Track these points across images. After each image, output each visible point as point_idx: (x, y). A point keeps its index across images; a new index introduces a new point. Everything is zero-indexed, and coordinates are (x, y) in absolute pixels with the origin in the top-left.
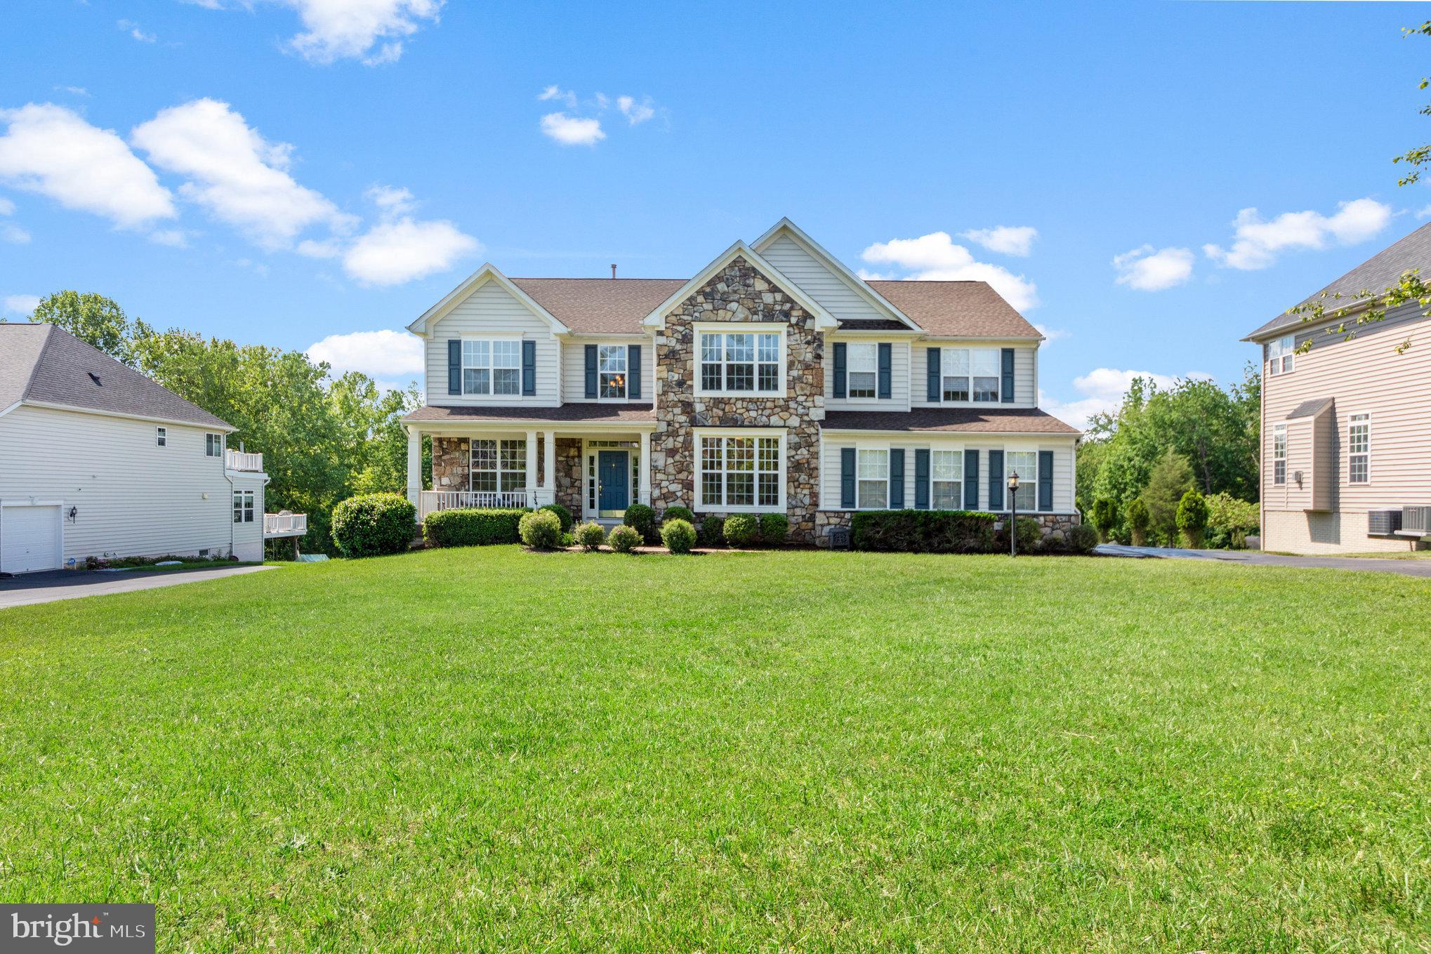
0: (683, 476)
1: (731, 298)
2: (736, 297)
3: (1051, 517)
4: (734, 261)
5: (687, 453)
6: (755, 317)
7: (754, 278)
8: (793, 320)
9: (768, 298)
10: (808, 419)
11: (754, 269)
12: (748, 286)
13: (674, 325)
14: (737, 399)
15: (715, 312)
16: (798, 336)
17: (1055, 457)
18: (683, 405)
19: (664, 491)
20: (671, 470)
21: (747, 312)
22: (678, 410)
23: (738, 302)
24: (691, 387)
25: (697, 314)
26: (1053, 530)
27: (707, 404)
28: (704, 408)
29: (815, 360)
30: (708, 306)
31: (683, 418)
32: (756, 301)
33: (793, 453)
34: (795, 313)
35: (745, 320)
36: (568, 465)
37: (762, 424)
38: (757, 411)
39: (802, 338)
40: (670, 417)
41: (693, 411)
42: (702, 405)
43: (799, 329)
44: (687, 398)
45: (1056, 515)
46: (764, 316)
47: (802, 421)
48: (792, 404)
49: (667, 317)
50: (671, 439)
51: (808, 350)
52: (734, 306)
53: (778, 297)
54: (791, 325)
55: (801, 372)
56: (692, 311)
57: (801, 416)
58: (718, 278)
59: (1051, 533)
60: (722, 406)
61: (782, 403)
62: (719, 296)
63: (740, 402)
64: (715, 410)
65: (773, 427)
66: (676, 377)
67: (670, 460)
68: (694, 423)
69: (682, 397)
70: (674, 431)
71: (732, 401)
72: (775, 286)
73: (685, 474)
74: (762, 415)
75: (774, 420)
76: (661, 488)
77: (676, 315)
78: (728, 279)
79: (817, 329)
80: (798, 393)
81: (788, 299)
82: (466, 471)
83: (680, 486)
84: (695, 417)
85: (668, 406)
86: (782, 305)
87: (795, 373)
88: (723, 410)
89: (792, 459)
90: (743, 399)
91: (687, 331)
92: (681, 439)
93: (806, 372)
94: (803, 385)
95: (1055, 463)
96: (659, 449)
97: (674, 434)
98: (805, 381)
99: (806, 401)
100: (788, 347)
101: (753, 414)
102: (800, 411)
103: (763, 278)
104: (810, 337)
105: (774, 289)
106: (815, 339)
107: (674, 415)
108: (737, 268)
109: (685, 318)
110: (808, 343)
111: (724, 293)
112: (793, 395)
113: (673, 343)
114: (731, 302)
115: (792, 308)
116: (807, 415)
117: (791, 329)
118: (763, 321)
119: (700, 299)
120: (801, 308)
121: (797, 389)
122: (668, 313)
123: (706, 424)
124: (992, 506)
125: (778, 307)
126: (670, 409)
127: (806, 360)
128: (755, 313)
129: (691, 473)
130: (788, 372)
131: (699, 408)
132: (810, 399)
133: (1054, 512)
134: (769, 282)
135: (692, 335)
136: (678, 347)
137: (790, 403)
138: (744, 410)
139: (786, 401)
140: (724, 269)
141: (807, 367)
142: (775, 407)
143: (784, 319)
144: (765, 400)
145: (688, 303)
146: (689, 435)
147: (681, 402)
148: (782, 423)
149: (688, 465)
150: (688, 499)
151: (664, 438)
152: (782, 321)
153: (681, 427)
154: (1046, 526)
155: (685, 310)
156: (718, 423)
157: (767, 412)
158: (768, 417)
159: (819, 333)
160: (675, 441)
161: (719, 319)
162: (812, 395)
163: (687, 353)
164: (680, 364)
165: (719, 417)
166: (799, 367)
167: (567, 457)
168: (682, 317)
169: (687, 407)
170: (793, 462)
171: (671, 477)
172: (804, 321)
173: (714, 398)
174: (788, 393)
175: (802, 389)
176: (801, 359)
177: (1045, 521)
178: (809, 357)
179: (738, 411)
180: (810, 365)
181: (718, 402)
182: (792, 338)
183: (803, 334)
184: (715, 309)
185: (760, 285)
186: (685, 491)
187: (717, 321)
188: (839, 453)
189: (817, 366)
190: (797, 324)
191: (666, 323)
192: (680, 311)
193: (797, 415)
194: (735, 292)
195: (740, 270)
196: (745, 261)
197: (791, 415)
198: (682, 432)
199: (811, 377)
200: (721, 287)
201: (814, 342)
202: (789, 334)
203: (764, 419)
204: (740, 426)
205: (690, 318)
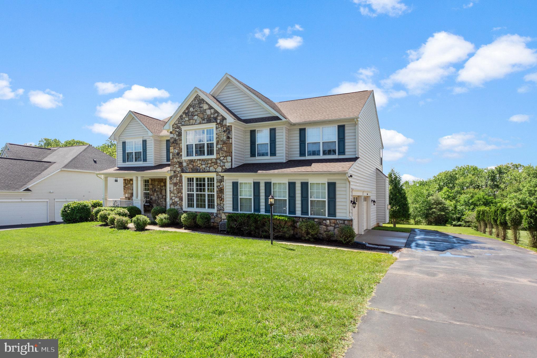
0: (179, 195)
1: (195, 114)
2: (196, 113)
3: (333, 221)
4: (196, 97)
5: (180, 185)
6: (204, 121)
7: (203, 103)
8: (218, 121)
9: (208, 112)
10: (225, 168)
11: (203, 100)
12: (201, 107)
13: (175, 128)
14: (198, 160)
15: (189, 121)
16: (220, 128)
17: (337, 185)
18: (179, 163)
19: (173, 201)
20: (175, 192)
21: (200, 120)
22: (177, 166)
23: (198, 116)
24: (181, 155)
25: (183, 123)
26: (335, 228)
27: (187, 163)
28: (186, 165)
29: (227, 140)
30: (187, 119)
31: (179, 169)
32: (204, 114)
33: (219, 184)
34: (219, 118)
35: (200, 123)
36: (161, 189)
37: (207, 171)
38: (205, 165)
39: (222, 129)
40: (175, 169)
41: (182, 166)
42: (186, 163)
43: (221, 125)
44: (180, 160)
45: (336, 220)
46: (207, 121)
47: (222, 169)
48: (219, 161)
49: (173, 125)
50: (175, 178)
51: (224, 135)
52: (196, 117)
53: (212, 111)
54: (217, 124)
55: (221, 146)
56: (181, 122)
57: (222, 167)
58: (190, 106)
59: (334, 230)
60: (192, 163)
61: (214, 161)
62: (190, 114)
63: (199, 161)
64: (190, 165)
65: (211, 172)
66: (177, 151)
67: (175, 188)
68: (183, 171)
69: (178, 160)
70: (176, 175)
71: (196, 161)
72: (211, 106)
73: (180, 194)
74: (207, 167)
75: (212, 169)
76: (172, 200)
77: (176, 124)
78: (193, 106)
79: (228, 124)
80: (221, 156)
81: (216, 112)
82: (132, 192)
83: (178, 199)
84: (183, 168)
85: (174, 164)
86: (214, 115)
87: (219, 146)
88: (193, 165)
89: (219, 187)
90: (200, 160)
91: (180, 131)
92: (178, 178)
93: (224, 146)
94: (222, 152)
95: (337, 189)
96: (171, 183)
97: (176, 176)
98: (223, 150)
99: (224, 159)
100: (216, 134)
101: (204, 166)
102: (222, 164)
103: (207, 103)
104: (225, 129)
105: (211, 108)
106: (227, 129)
107: (176, 168)
108: (197, 100)
109: (179, 125)
110: (224, 131)
111: (192, 112)
112: (219, 157)
113: (175, 137)
114: (195, 116)
115: (218, 116)
116: (224, 166)
117: (218, 126)
118: (207, 123)
119: (184, 116)
120: (222, 115)
121: (220, 154)
122: (173, 123)
123: (187, 171)
124: (303, 213)
125: (212, 116)
126: (175, 166)
127: (224, 140)
128: (204, 120)
129: (182, 193)
130: (216, 146)
131: (185, 164)
132: (225, 158)
133: (337, 218)
134: (209, 105)
135: (181, 132)
136: (177, 138)
137: (218, 160)
138: (200, 165)
139: (216, 159)
140: (192, 101)
141: (224, 143)
142: (212, 163)
143: (215, 121)
144: (208, 160)
145: (180, 118)
146: (181, 176)
147: (178, 162)
148: (214, 170)
149: (181, 190)
150: (181, 205)
151: (173, 178)
152: (214, 122)
153: (178, 173)
154: (331, 226)
155: (179, 121)
156: (191, 171)
157: (209, 165)
158: (209, 167)
159: (229, 126)
160: (177, 179)
161: (191, 124)
162: (226, 156)
163: (180, 140)
164: (178, 145)
165: (191, 168)
166: (221, 144)
167: (161, 186)
168: (178, 125)
169: (180, 164)
170: (219, 189)
171: (176, 195)
172: (223, 121)
173: (189, 160)
174: (217, 156)
175: (222, 154)
176: (222, 139)
177: (330, 223)
178: (225, 138)
179: (198, 165)
180: (225, 142)
181: (191, 161)
182: (218, 130)
183: (222, 128)
184: (189, 120)
185: (205, 107)
186: (180, 201)
187: (190, 125)
188: (231, 184)
189: (228, 142)
190: (220, 123)
191: (173, 128)
192: (177, 123)
193: (220, 166)
194: (196, 111)
195: (198, 101)
196: (200, 97)
197: (218, 166)
198: (179, 175)
199: (225, 148)
200: (191, 109)
201: (227, 131)
202: (217, 128)
203: (208, 168)
204: (199, 172)
205: (180, 125)
